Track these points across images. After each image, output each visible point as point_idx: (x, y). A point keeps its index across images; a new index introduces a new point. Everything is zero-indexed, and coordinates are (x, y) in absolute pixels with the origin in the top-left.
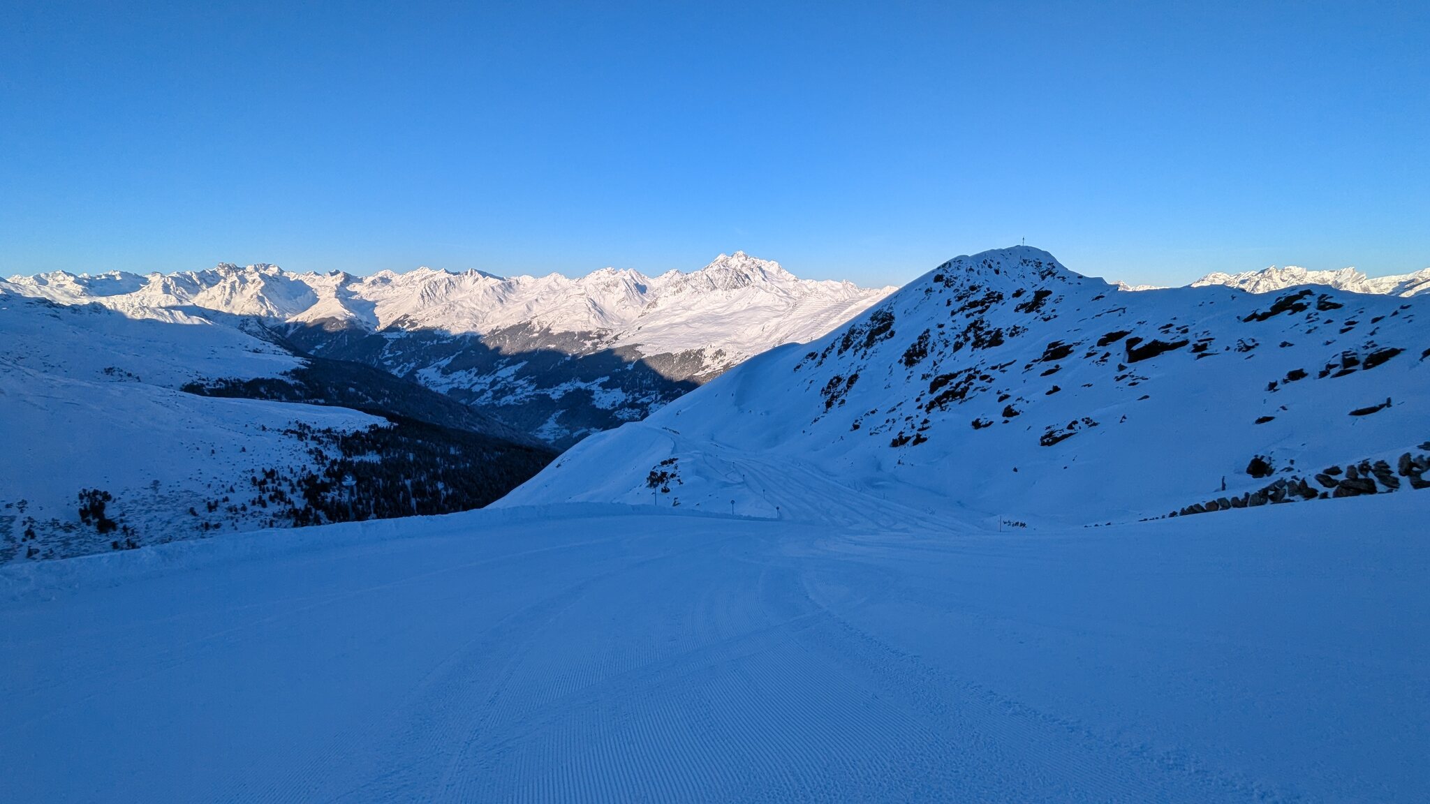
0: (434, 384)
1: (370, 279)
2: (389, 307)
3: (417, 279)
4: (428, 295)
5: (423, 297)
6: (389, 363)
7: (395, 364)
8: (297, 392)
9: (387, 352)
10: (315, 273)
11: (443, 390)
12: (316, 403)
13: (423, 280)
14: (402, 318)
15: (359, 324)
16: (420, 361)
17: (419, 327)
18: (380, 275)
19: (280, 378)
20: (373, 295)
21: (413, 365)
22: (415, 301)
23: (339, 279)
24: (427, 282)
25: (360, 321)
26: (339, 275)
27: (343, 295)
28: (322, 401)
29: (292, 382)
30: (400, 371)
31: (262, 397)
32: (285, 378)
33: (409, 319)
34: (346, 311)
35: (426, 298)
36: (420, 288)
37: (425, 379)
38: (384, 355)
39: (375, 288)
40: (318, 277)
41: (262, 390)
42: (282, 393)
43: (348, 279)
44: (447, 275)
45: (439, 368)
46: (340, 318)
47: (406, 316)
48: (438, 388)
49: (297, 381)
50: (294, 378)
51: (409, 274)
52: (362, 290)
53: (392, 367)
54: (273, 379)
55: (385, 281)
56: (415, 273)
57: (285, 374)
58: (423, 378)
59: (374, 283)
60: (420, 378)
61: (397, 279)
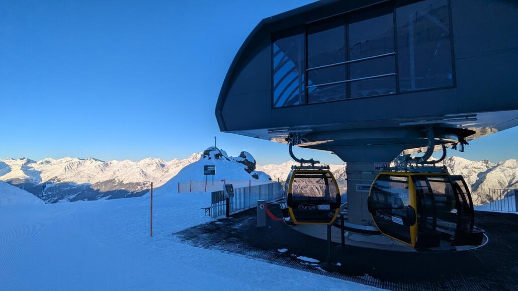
1: (41, 161)
2: (47, 174)
3: (64, 162)
4: (69, 168)
5: (65, 169)
10: (12, 159)
13: (66, 162)
14: (54, 178)
17: (62, 182)
18: (46, 160)
20: (41, 168)
21: (56, 198)
22: (62, 171)
23: (24, 161)
24: (68, 163)
25: (32, 180)
27: (25, 168)
34: (26, 176)
35: (67, 169)
36: (65, 165)
39: (42, 166)
40: (13, 161)
43: (29, 161)
44: (78, 160)
45: (69, 199)
46: (21, 179)
47: (56, 177)
51: (61, 160)
52: (35, 166)
55: (48, 162)
56: (63, 159)
59: (42, 163)
61: (54, 161)
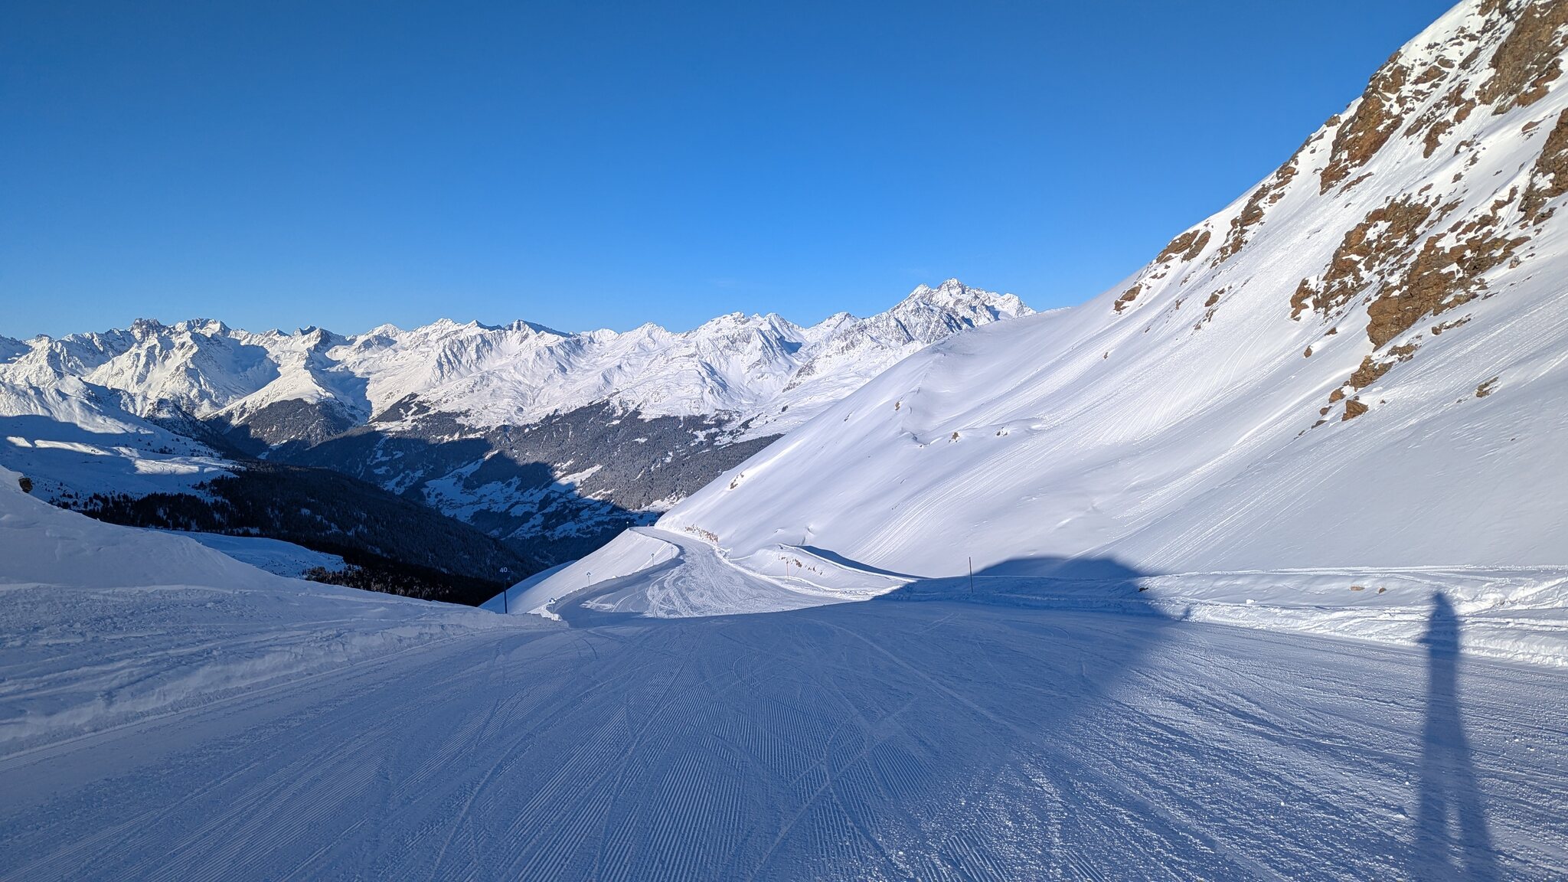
0: (451, 504)
1: (361, 339)
2: (388, 383)
3: (434, 337)
4: (450, 361)
5: (441, 365)
6: (381, 471)
7: (392, 472)
8: (217, 516)
9: (380, 453)
10: (280, 333)
11: (464, 515)
12: (247, 534)
13: (442, 338)
14: (407, 399)
15: (338, 409)
16: (432, 467)
17: (432, 412)
18: (376, 333)
19: (193, 493)
20: (365, 364)
21: (419, 473)
22: (429, 371)
23: (313, 339)
24: (447, 341)
25: (341, 404)
26: (314, 334)
27: (317, 363)
28: (255, 531)
29: (210, 500)
30: (398, 484)
31: (160, 524)
32: (200, 494)
33: (417, 400)
34: (320, 390)
35: (446, 367)
36: (436, 352)
37: (436, 496)
38: (375, 458)
39: (367, 354)
40: (283, 338)
41: (161, 513)
42: (192, 518)
43: (327, 340)
44: (480, 330)
45: (460, 478)
46: (310, 401)
47: (414, 396)
48: (457, 511)
49: (219, 499)
50: (214, 493)
51: (422, 331)
52: (342, 355)
53: (387, 477)
54: (180, 495)
55: (385, 341)
56: (429, 329)
57: (202, 486)
58: (433, 495)
59: (367, 344)
60: (429, 494)
61: (403, 338)
